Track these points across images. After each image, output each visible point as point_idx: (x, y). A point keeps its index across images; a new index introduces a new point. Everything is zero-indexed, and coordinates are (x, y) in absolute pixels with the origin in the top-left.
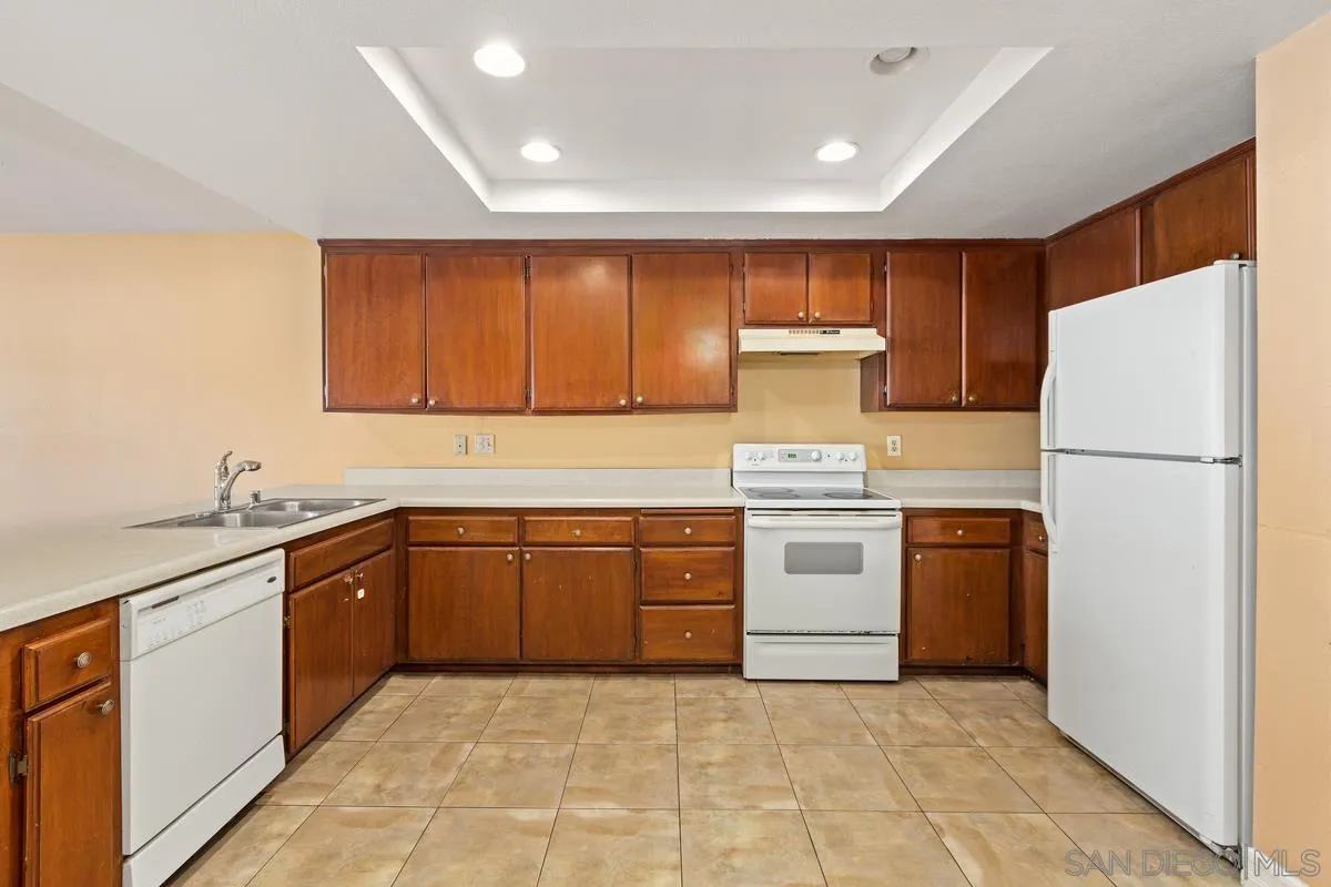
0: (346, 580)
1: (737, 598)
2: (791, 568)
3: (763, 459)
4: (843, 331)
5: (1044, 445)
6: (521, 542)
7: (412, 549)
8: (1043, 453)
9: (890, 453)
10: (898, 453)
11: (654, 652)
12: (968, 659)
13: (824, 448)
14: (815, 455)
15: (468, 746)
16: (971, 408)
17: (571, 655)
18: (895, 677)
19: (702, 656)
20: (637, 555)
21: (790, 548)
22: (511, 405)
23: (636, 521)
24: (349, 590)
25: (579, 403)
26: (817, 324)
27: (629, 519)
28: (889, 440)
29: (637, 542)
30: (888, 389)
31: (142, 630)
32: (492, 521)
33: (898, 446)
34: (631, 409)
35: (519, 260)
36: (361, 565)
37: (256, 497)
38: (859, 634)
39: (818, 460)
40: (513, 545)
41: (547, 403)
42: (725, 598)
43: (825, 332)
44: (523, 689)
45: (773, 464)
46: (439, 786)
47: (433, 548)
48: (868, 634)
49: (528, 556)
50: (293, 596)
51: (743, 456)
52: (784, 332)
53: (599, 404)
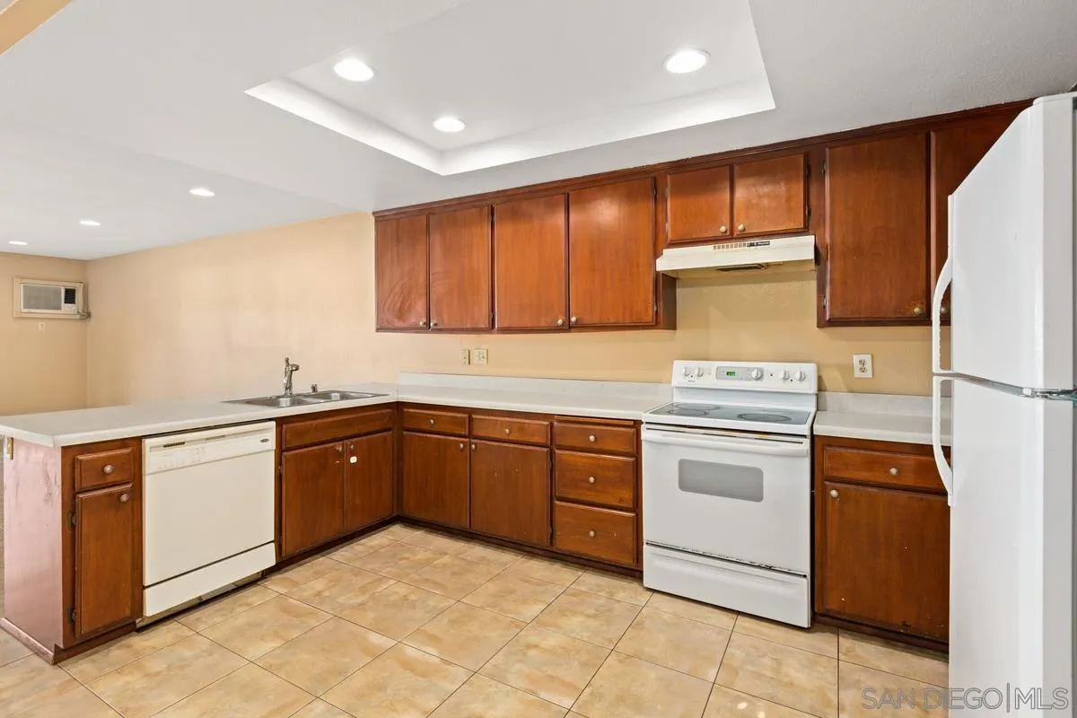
0: (337, 448)
1: (637, 506)
2: (685, 486)
3: (699, 376)
4: (774, 242)
6: (470, 435)
7: (405, 433)
8: (935, 378)
9: (857, 374)
10: (869, 374)
11: (565, 543)
12: (904, 624)
13: (767, 366)
14: (754, 374)
15: (392, 582)
17: (504, 532)
18: (805, 623)
19: (605, 555)
20: (552, 454)
21: (683, 464)
23: (552, 425)
24: (343, 456)
25: (527, 323)
26: (744, 236)
27: (546, 423)
28: (856, 359)
29: (552, 445)
30: (826, 301)
31: (154, 458)
32: (452, 417)
33: (868, 365)
34: (568, 327)
35: (486, 210)
36: (355, 440)
37: (314, 388)
38: (759, 567)
39: (759, 378)
40: (465, 437)
42: (625, 505)
43: (752, 245)
44: (465, 551)
45: (710, 381)
46: (351, 602)
47: (418, 434)
48: (770, 568)
49: (473, 446)
50: (284, 453)
52: (709, 248)
53: (543, 323)
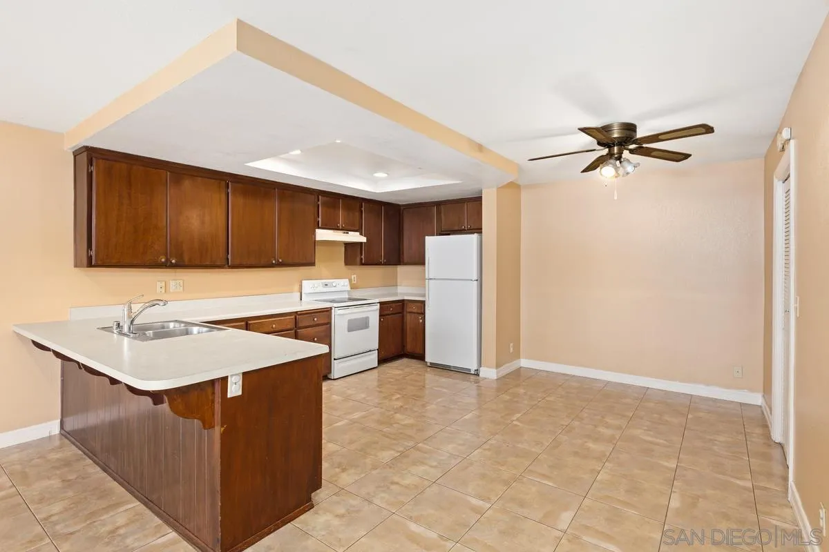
2: (350, 330)
3: (317, 287)
4: (350, 233)
5: (427, 277)
8: (426, 280)
9: (353, 282)
10: (356, 282)
13: (336, 281)
14: (334, 284)
16: (385, 264)
18: (377, 365)
20: (296, 333)
22: (219, 263)
23: (296, 318)
25: (252, 262)
26: (343, 229)
27: (293, 317)
28: (353, 277)
30: (363, 257)
33: (356, 279)
34: (275, 265)
39: (336, 286)
41: (237, 262)
43: (344, 233)
45: (323, 289)
48: (370, 351)
51: (308, 286)
